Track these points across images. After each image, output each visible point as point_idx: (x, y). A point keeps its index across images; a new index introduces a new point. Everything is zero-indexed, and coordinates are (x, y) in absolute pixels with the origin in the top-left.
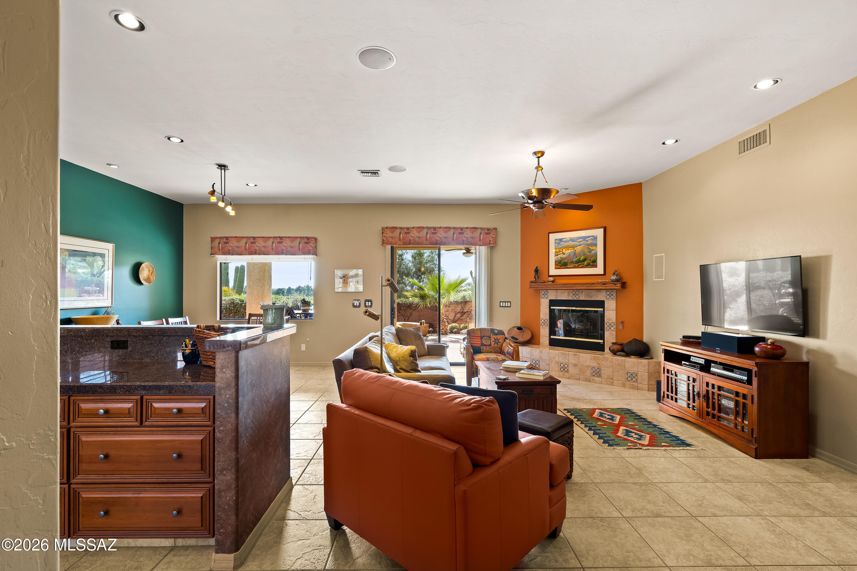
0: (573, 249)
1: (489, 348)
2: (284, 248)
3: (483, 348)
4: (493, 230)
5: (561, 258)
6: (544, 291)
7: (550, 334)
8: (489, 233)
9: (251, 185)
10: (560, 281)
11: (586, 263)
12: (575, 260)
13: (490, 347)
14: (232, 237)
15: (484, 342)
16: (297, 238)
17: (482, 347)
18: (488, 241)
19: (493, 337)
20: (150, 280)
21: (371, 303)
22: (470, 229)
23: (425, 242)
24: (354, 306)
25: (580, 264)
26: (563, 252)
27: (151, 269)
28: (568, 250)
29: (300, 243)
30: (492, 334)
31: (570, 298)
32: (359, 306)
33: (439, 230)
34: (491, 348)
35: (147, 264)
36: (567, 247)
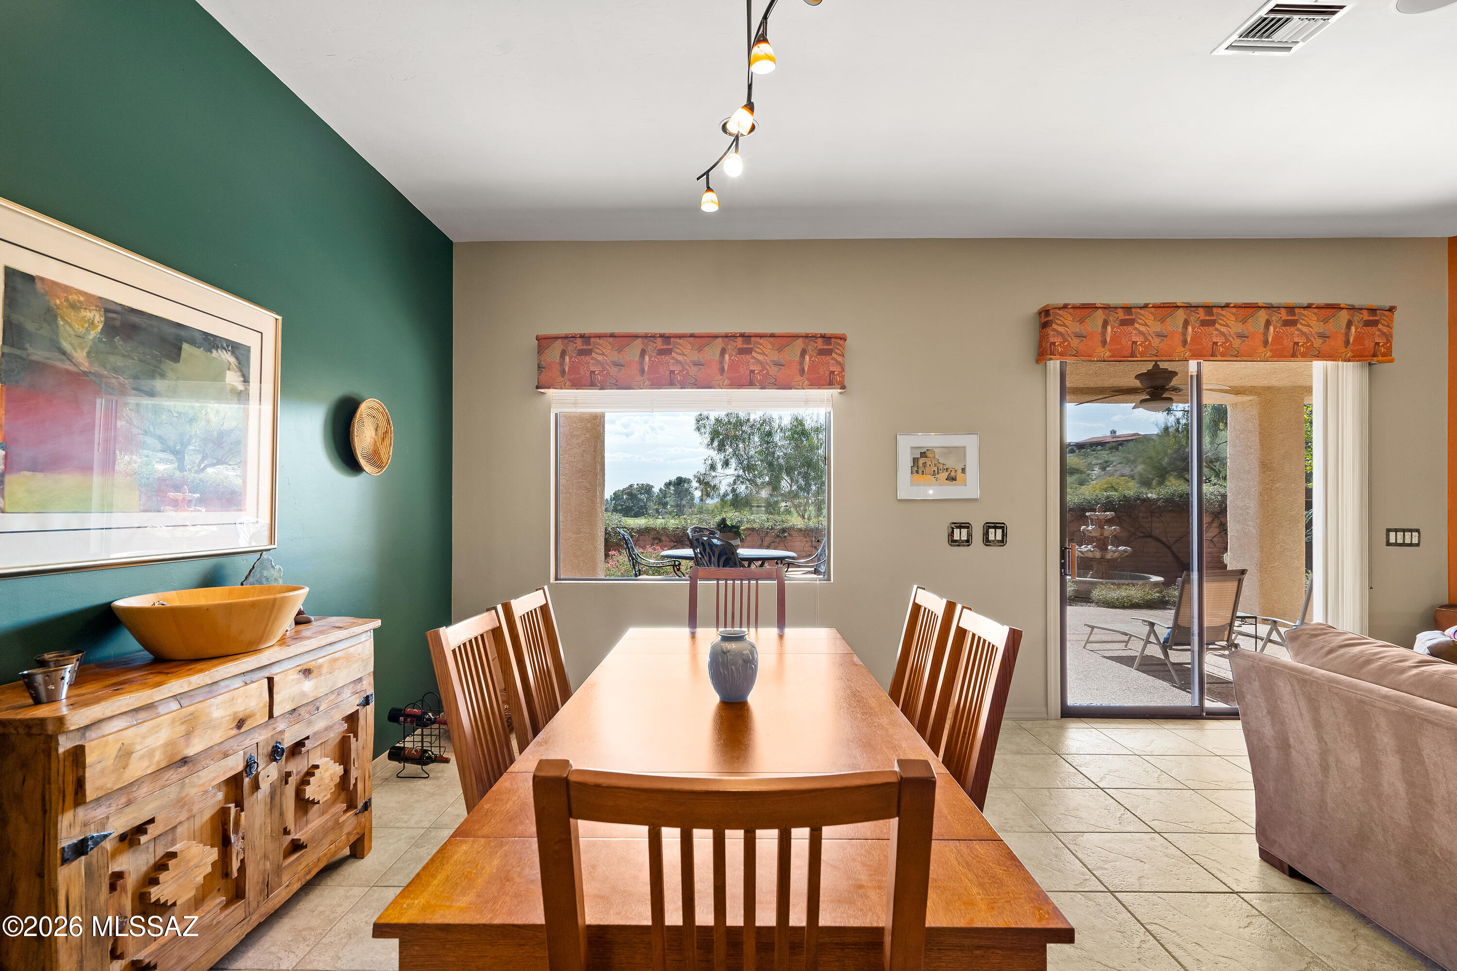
2: (757, 368)
4: (1387, 313)
8: (1373, 322)
14: (600, 336)
16: (796, 337)
20: (380, 458)
21: (1003, 535)
22: (1317, 310)
24: (953, 542)
27: (383, 424)
29: (804, 353)
32: (968, 541)
33: (1224, 313)
35: (371, 405)
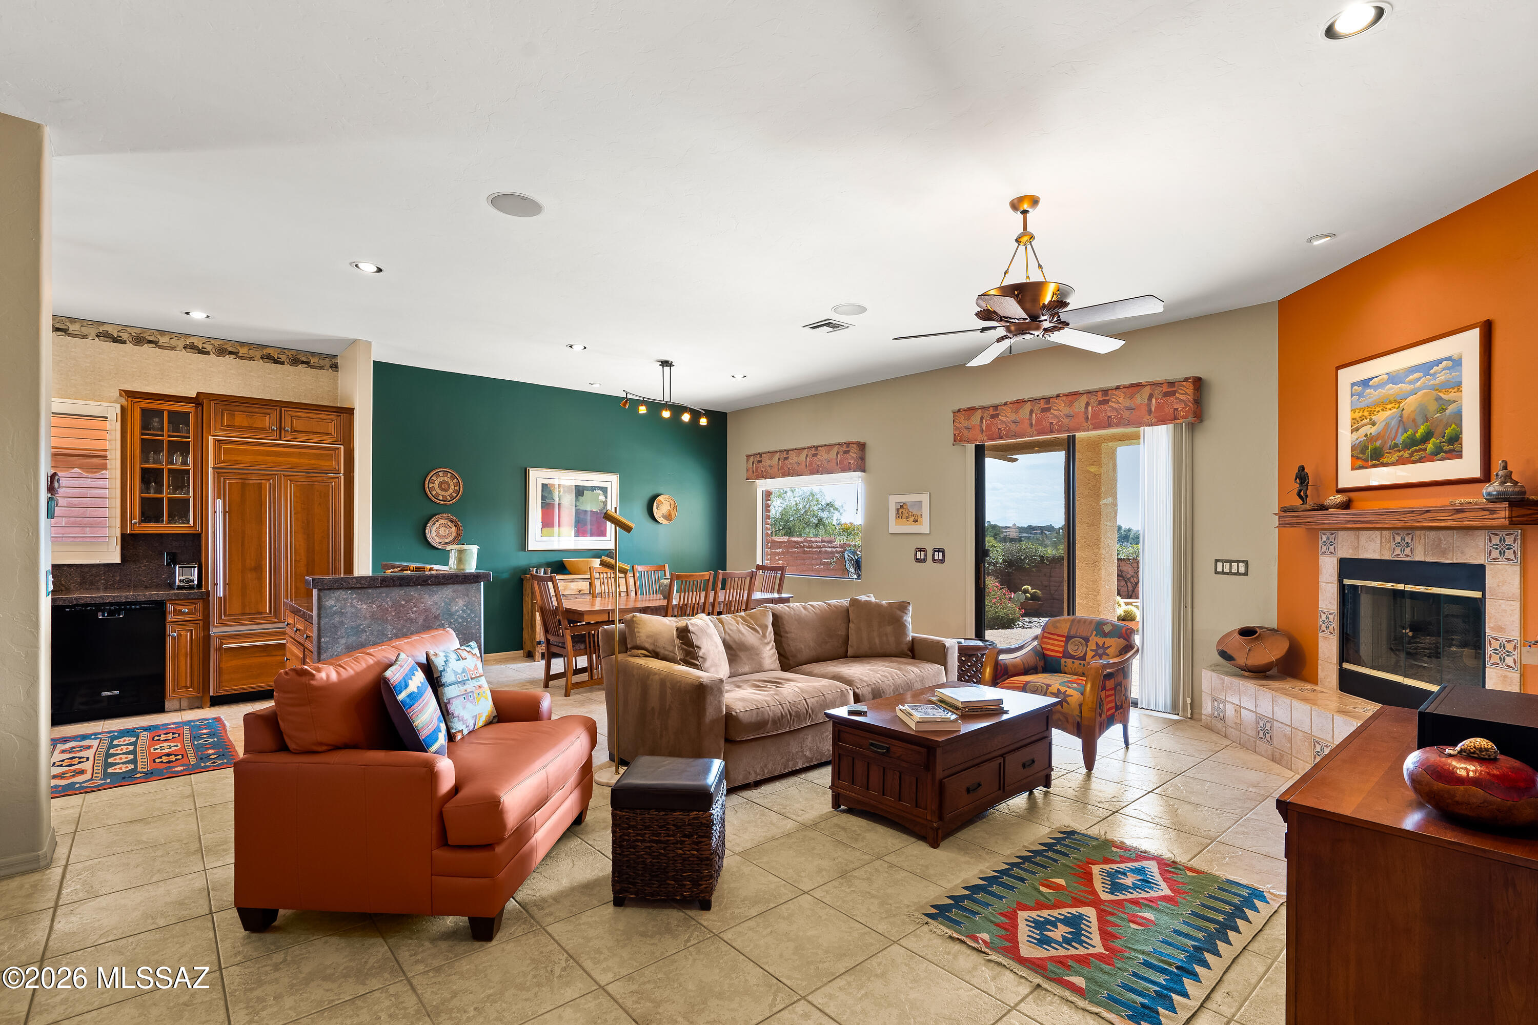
0: (1397, 405)
1: (1080, 664)
2: (819, 464)
3: (1065, 662)
4: (1184, 383)
5: (1366, 436)
6: (1328, 533)
7: (1343, 658)
8: (1173, 393)
9: (739, 376)
10: (1367, 505)
11: (1430, 446)
12: (1403, 438)
13: (1082, 662)
14: (763, 453)
15: (1071, 649)
16: (835, 445)
17: (1063, 660)
18: (1169, 410)
19: (1095, 640)
20: (669, 517)
21: (943, 557)
22: (1125, 390)
23: (1029, 430)
24: (917, 560)
25: (1416, 451)
26: (1371, 419)
27: (669, 504)
28: (1383, 410)
29: (837, 453)
30: (1095, 633)
31: (1387, 556)
32: (925, 560)
33: (1058, 401)
34: (1084, 665)
35: (665, 497)
36: (1383, 404)
